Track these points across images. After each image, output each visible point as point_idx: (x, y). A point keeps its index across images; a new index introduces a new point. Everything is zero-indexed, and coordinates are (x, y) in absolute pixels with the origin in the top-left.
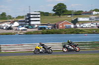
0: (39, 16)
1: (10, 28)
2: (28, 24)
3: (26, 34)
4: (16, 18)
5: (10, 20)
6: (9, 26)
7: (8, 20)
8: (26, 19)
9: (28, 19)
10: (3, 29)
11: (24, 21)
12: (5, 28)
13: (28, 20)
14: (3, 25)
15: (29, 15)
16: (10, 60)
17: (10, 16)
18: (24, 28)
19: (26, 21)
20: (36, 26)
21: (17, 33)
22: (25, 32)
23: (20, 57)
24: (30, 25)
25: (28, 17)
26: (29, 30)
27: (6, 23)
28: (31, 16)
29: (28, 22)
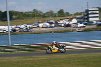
0: (98, 12)
1: (68, 26)
2: (86, 20)
3: (85, 31)
4: (74, 15)
5: (68, 17)
6: (67, 23)
7: (66, 17)
8: (84, 15)
9: (86, 15)
10: (61, 26)
11: (82, 18)
12: (63, 25)
13: (86, 17)
14: (61, 22)
15: (87, 11)
16: (70, 58)
17: (68, 13)
18: (82, 25)
19: (85, 17)
20: (95, 22)
21: (75, 30)
22: (84, 28)
23: (80, 55)
24: (88, 21)
25: (86, 14)
26: (88, 27)
27: (64, 20)
28: (90, 12)
29: (86, 19)
